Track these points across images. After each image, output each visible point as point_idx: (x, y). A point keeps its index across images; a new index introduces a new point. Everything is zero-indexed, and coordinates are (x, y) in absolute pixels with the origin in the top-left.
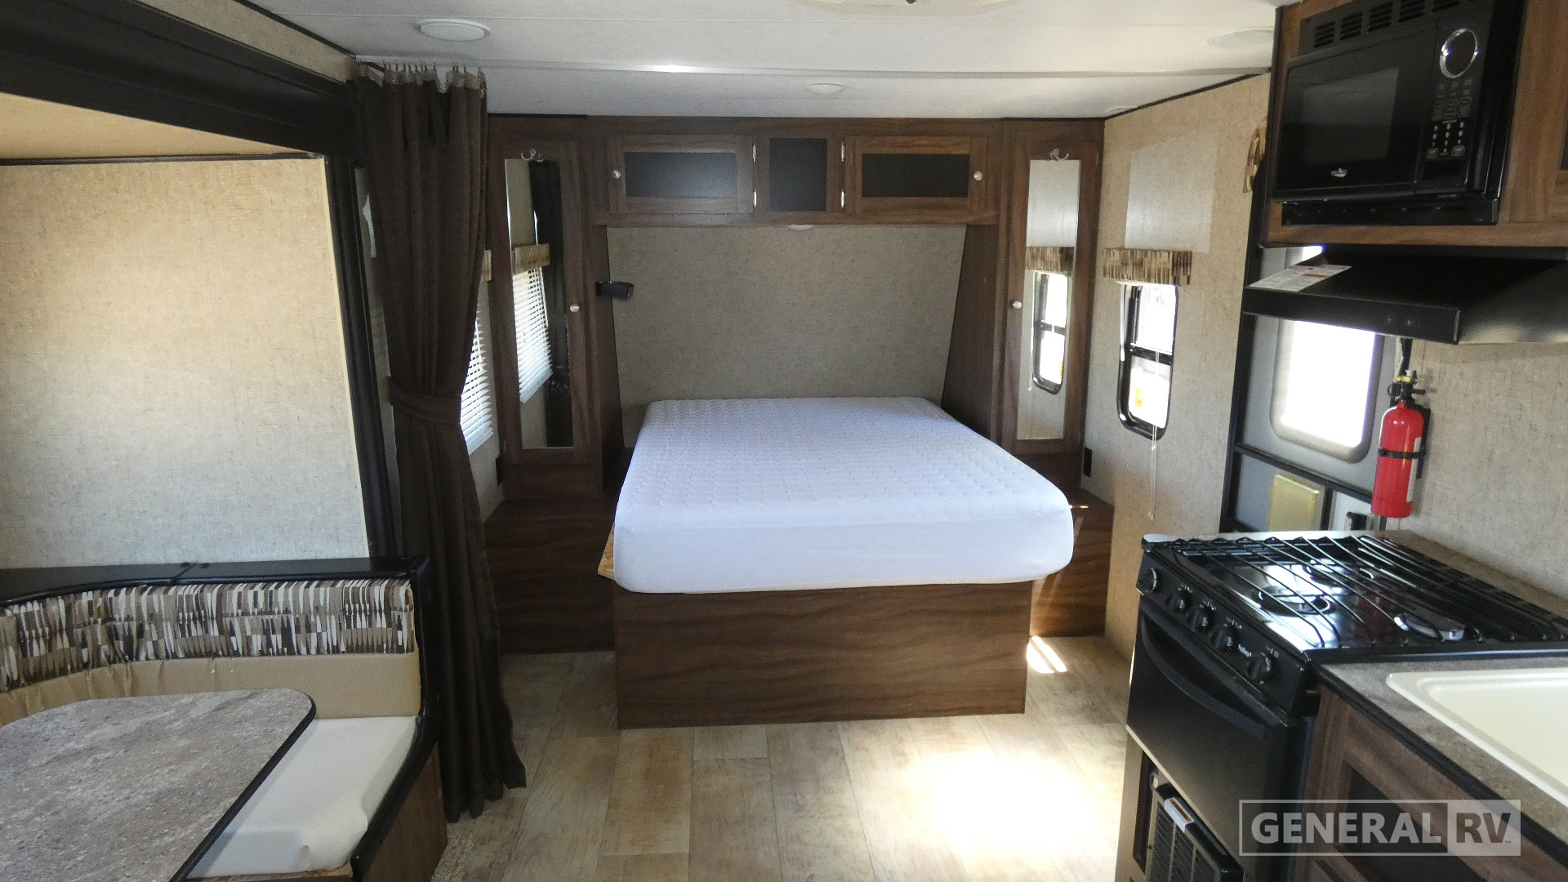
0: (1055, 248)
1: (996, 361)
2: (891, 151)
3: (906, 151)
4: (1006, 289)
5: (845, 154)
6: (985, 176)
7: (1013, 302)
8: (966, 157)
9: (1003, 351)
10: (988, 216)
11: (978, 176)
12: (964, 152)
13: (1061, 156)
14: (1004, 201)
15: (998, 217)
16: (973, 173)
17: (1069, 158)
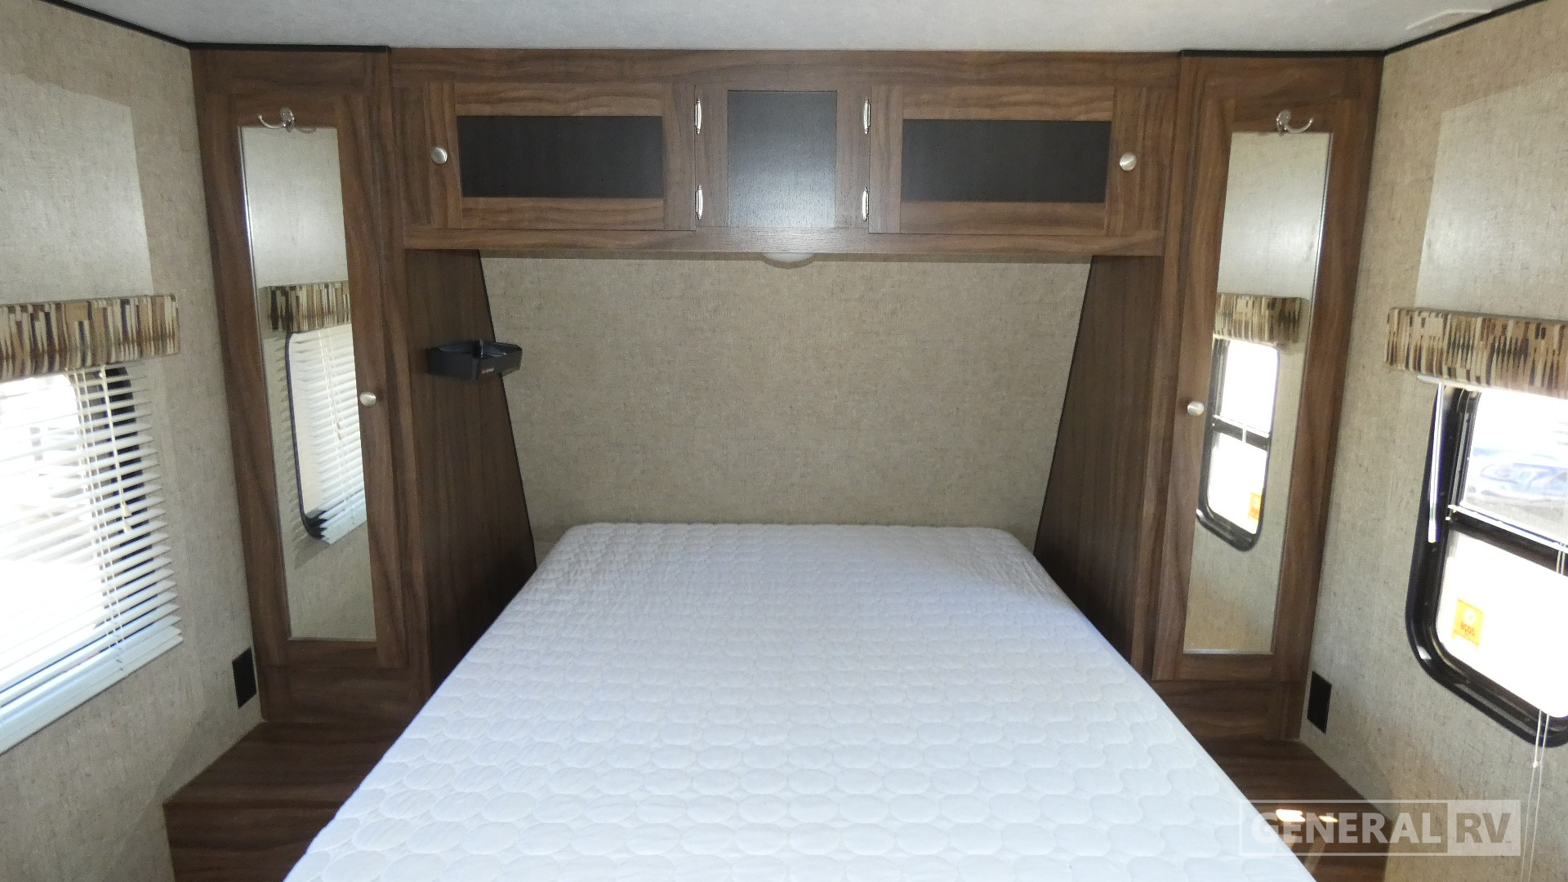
0: (1257, 299)
1: (1149, 508)
2: (960, 114)
3: (986, 114)
4: (1174, 379)
5: (870, 117)
6: (1141, 164)
7: (1188, 402)
8: (1104, 127)
9: (1162, 492)
10: (1142, 240)
11: (1126, 162)
12: (1100, 115)
13: (1296, 124)
14: (1175, 211)
15: (1163, 242)
16: (1119, 158)
17: (1312, 130)
